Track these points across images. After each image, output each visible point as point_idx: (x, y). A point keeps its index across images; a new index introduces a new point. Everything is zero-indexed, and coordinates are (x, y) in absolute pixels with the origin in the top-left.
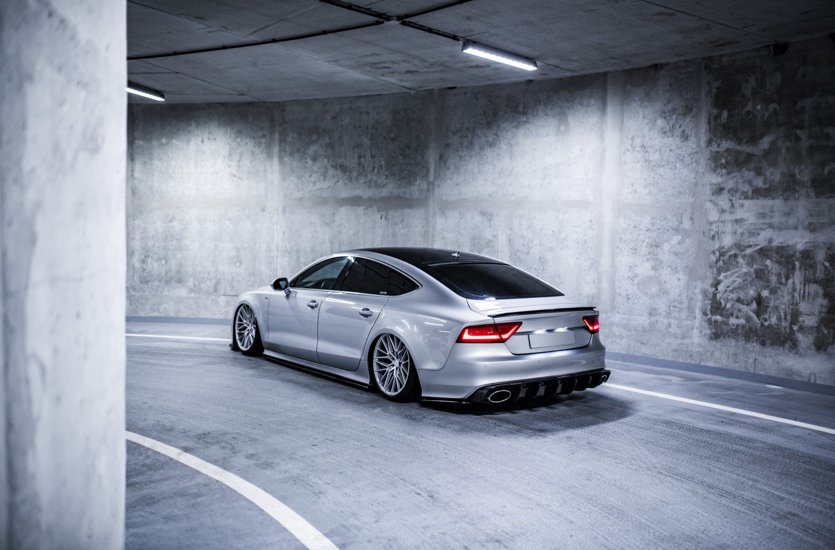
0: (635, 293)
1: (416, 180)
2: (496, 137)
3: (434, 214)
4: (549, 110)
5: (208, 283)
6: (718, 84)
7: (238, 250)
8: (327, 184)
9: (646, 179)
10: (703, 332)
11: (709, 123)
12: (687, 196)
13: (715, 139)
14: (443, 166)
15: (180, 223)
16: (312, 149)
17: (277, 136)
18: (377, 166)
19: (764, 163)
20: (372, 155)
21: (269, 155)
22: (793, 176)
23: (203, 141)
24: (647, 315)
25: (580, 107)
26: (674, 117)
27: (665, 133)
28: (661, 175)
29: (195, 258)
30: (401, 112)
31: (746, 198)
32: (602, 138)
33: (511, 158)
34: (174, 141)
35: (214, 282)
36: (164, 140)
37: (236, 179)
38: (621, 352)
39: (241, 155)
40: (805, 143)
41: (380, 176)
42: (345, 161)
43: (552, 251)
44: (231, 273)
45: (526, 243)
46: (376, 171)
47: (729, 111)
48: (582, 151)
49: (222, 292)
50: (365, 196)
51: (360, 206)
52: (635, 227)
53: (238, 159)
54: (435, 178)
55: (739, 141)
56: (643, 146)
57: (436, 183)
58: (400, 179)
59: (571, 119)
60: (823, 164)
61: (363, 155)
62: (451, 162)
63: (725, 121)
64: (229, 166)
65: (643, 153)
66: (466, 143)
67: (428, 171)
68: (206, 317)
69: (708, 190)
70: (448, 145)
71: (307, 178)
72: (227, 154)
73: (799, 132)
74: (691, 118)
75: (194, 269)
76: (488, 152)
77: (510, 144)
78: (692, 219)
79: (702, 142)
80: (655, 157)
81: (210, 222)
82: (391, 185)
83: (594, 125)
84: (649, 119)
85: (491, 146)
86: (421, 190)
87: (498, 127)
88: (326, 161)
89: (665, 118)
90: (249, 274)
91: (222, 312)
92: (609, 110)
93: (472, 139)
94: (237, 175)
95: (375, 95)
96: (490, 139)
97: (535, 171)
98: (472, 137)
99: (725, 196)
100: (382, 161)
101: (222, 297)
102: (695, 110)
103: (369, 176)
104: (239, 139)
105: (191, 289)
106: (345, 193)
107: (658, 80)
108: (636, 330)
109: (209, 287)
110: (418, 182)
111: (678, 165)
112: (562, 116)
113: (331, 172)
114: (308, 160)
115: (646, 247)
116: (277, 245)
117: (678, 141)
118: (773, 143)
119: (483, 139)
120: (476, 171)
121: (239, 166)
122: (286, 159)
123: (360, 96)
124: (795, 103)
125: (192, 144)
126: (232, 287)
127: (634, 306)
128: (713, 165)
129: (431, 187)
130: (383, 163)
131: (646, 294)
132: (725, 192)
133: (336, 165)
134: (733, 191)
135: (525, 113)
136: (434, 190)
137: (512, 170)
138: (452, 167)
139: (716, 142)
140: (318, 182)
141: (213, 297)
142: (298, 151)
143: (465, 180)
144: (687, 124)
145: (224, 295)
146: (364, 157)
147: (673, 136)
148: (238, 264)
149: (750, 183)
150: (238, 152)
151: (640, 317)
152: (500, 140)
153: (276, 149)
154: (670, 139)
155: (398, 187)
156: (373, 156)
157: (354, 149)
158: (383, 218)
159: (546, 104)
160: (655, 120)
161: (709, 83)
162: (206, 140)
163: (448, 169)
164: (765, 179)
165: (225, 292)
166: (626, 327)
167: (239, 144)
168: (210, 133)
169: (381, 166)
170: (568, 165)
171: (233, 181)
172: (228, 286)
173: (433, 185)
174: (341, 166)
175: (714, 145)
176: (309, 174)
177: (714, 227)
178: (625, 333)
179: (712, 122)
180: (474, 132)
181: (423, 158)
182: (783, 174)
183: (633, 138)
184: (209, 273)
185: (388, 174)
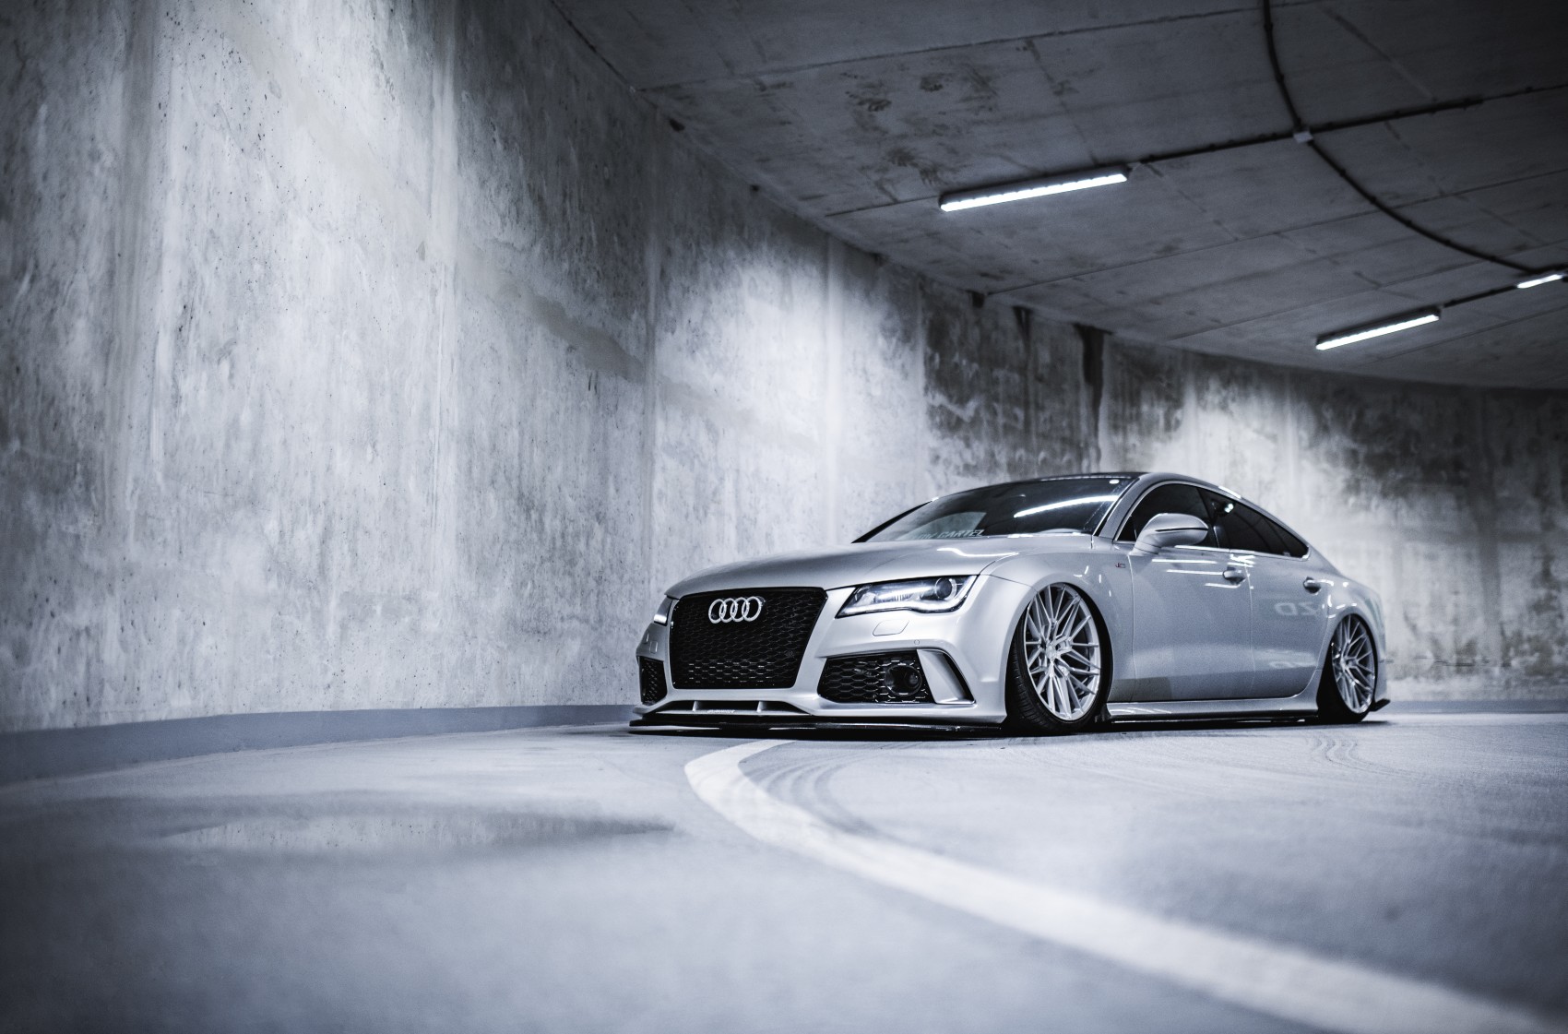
1: (633, 312)
2: (722, 271)
3: (654, 406)
4: (773, 258)
6: (930, 315)
8: (521, 238)
11: (925, 363)
13: (930, 389)
14: (664, 295)
18: (586, 237)
19: (971, 434)
20: (580, 201)
22: (993, 455)
25: (802, 271)
26: (894, 340)
27: (886, 359)
30: (618, 124)
31: (959, 474)
32: (824, 337)
33: (737, 326)
35: (321, 522)
37: (382, 78)
40: (1001, 420)
44: (355, 493)
46: (584, 251)
47: (941, 356)
48: (805, 349)
50: (569, 314)
51: (561, 336)
54: (656, 319)
55: (950, 397)
56: (865, 371)
57: (657, 333)
58: (614, 295)
59: (794, 287)
60: (1015, 448)
61: (568, 191)
62: (673, 292)
63: (938, 367)
65: (865, 381)
66: (689, 263)
67: (647, 299)
69: (926, 457)
73: (996, 405)
76: (714, 296)
77: (736, 298)
79: (920, 386)
80: (877, 392)
81: (328, 225)
82: (603, 304)
83: (816, 312)
84: (870, 332)
85: (716, 287)
87: (724, 253)
88: (521, 163)
89: (886, 338)
90: (387, 504)
93: (696, 258)
94: (385, 65)
97: (761, 364)
99: (940, 468)
102: (913, 341)
103: (576, 258)
106: (543, 286)
107: (878, 279)
110: (635, 316)
112: (785, 275)
113: (527, 205)
114: (496, 135)
116: (440, 400)
117: (898, 377)
118: (977, 411)
119: (709, 268)
121: (390, 33)
122: (464, 97)
124: (992, 370)
128: (930, 424)
129: (650, 341)
130: (594, 235)
132: (941, 461)
134: (948, 462)
135: (750, 246)
136: (654, 348)
137: (738, 348)
138: (674, 305)
139: (932, 392)
140: (507, 220)
141: (317, 601)
142: (483, 89)
144: (906, 354)
146: (570, 198)
147: (894, 367)
148: (369, 452)
149: (961, 455)
152: (726, 283)
153: (450, 45)
154: (891, 371)
155: (612, 315)
156: (581, 208)
157: (557, 163)
158: (592, 388)
159: (770, 245)
160: (876, 337)
161: (923, 310)
163: (670, 306)
164: (973, 454)
169: (591, 241)
173: (654, 333)
175: (930, 396)
179: (927, 363)
180: (698, 243)
181: (642, 260)
182: (986, 452)
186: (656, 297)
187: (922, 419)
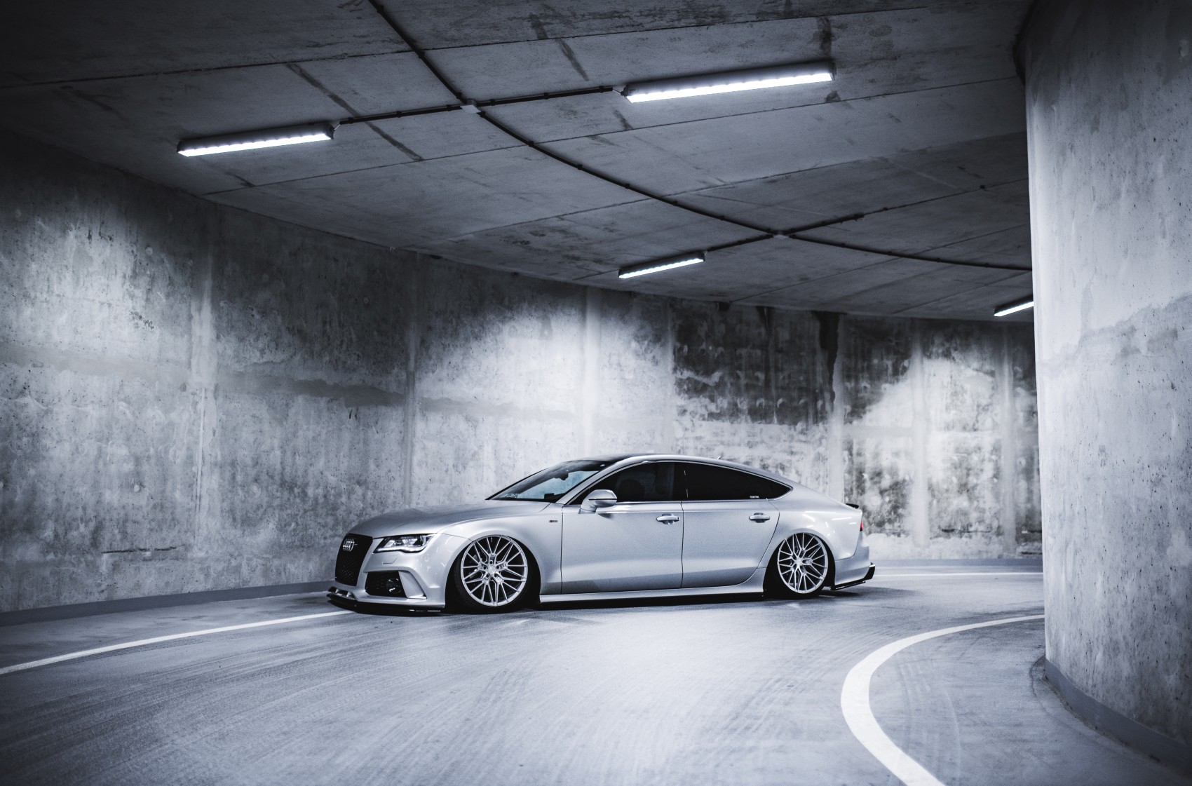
1: (394, 369)
2: (482, 329)
3: (414, 415)
4: (533, 311)
5: (82, 528)
6: (679, 322)
7: (137, 460)
8: (280, 356)
11: (674, 353)
13: (679, 368)
14: (424, 353)
15: (38, 400)
16: (262, 296)
17: (210, 260)
18: (346, 339)
19: (716, 393)
20: (340, 322)
21: (199, 291)
22: (736, 405)
23: (90, 237)
25: (561, 314)
26: (646, 342)
27: (638, 355)
28: (635, 394)
29: (61, 476)
30: (378, 271)
31: (704, 419)
32: (582, 349)
33: (497, 357)
35: (92, 525)
37: (141, 323)
39: (153, 279)
40: (743, 381)
41: (349, 355)
42: (304, 325)
44: (124, 507)
45: (511, 456)
46: (344, 347)
47: (689, 347)
48: (564, 360)
49: (105, 546)
50: (330, 382)
51: (322, 396)
52: (613, 441)
53: (148, 287)
54: (416, 368)
55: (697, 372)
56: (619, 365)
57: (417, 375)
58: (374, 363)
59: (554, 324)
60: (756, 398)
61: (328, 320)
62: (433, 350)
63: (686, 354)
64: (132, 297)
65: (619, 371)
66: (450, 330)
67: (408, 359)
68: (73, 601)
69: (675, 412)
70: (430, 328)
71: (252, 341)
72: (129, 273)
73: (739, 372)
74: (660, 346)
75: (57, 500)
76: (474, 344)
77: (496, 341)
78: (662, 436)
79: (669, 368)
80: (630, 376)
81: (93, 402)
82: (364, 371)
83: (575, 335)
84: (624, 340)
85: (476, 339)
86: (399, 382)
87: (484, 317)
88: (279, 319)
89: (638, 342)
90: (155, 507)
91: (103, 587)
92: (589, 324)
93: (457, 326)
94: (143, 316)
95: (345, 237)
96: (476, 331)
97: (521, 375)
98: (457, 323)
99: (687, 417)
100: (353, 333)
101: (105, 556)
102: (663, 340)
103: (336, 352)
104: (150, 251)
105: (48, 544)
106: (302, 374)
107: (632, 306)
109: (83, 537)
110: (396, 370)
111: (650, 386)
112: (545, 319)
113: (287, 338)
114: (254, 312)
116: (203, 451)
117: (649, 364)
118: (721, 378)
119: (469, 329)
120: (461, 365)
121: (147, 300)
122: (222, 304)
123: (328, 233)
124: (736, 350)
125: (71, 235)
126: (124, 534)
128: (678, 390)
129: (411, 381)
130: (354, 336)
132: (688, 413)
133: (293, 328)
134: (693, 413)
135: (510, 308)
136: (414, 384)
137: (498, 370)
138: (434, 357)
139: (680, 370)
140: (267, 351)
141: (90, 558)
142: (241, 294)
143: (448, 375)
144: (657, 351)
145: (108, 552)
146: (330, 323)
147: (645, 359)
148: (137, 488)
149: (706, 407)
150: (148, 273)
152: (486, 334)
153: (208, 284)
154: (643, 362)
155: (372, 374)
156: (341, 325)
157: (317, 308)
158: (353, 417)
159: (530, 304)
160: (630, 342)
161: (673, 320)
162: (95, 237)
163: (430, 358)
164: (717, 406)
165: (111, 545)
167: (150, 259)
168: (103, 223)
169: (351, 341)
170: (551, 373)
171: (137, 326)
172: (116, 532)
173: (414, 376)
174: (300, 331)
175: (679, 373)
176: (255, 336)
177: (680, 443)
180: (459, 317)
181: (401, 339)
182: (729, 403)
183: (610, 355)
184: (84, 509)
185: (361, 355)
186: (416, 355)
187: (671, 387)
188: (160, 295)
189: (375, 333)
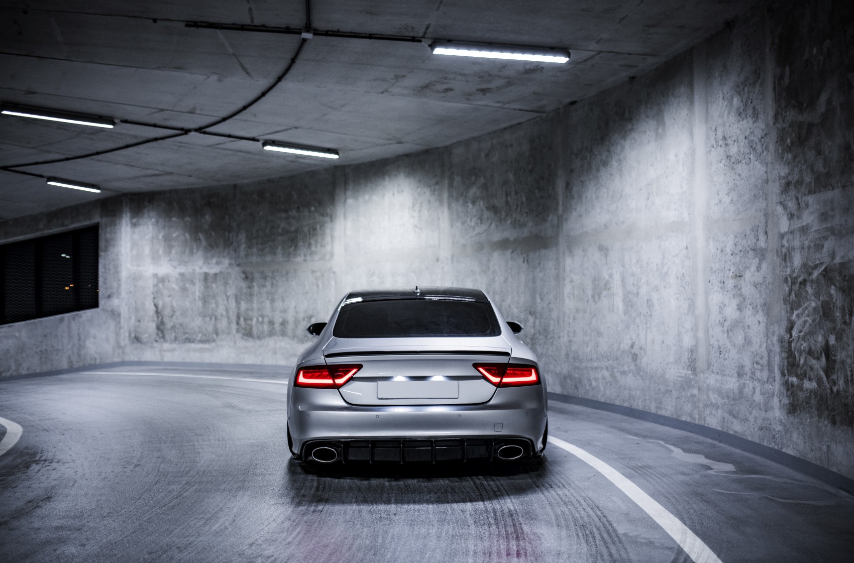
0: (725, 344)
1: (549, 216)
2: (608, 153)
3: (564, 253)
4: (649, 110)
9: (728, 183)
10: (782, 402)
11: (774, 88)
12: (761, 200)
14: (569, 195)
16: (472, 192)
17: (446, 181)
18: (519, 203)
20: (515, 191)
21: (441, 202)
22: (848, 147)
24: (736, 375)
25: (673, 99)
31: (810, 192)
33: (621, 178)
34: (375, 198)
36: (367, 197)
37: (417, 230)
38: (717, 428)
39: (421, 204)
41: (522, 214)
42: (496, 201)
43: (657, 291)
46: (519, 209)
47: (790, 67)
48: (676, 155)
50: (511, 238)
51: (508, 250)
52: (722, 251)
53: (419, 209)
54: (563, 211)
55: (800, 108)
56: (724, 138)
57: (564, 217)
58: (537, 216)
59: (667, 117)
61: (509, 193)
62: (575, 190)
64: (413, 217)
65: (724, 148)
67: (558, 203)
71: (469, 223)
72: (411, 205)
74: (760, 86)
76: (603, 173)
77: (620, 160)
78: (766, 233)
79: (769, 118)
80: (734, 150)
81: (400, 275)
83: (685, 120)
84: (728, 99)
85: (604, 165)
86: (553, 226)
87: (610, 141)
88: (482, 202)
92: (697, 98)
95: (516, 124)
96: (604, 157)
97: (641, 189)
98: (590, 156)
99: (792, 192)
100: (523, 197)
102: (762, 75)
103: (514, 215)
104: (419, 189)
106: (497, 237)
108: (728, 397)
110: (550, 218)
112: (659, 115)
113: (486, 214)
115: (732, 277)
118: (829, 102)
120: (594, 197)
122: (453, 205)
124: (845, 32)
125: (386, 197)
127: (725, 362)
128: (780, 150)
129: (560, 222)
130: (524, 199)
131: (734, 346)
132: (792, 187)
133: (489, 206)
134: (798, 185)
135: (630, 120)
136: (562, 225)
137: (622, 191)
138: (576, 196)
140: (476, 227)
142: (462, 195)
143: (586, 210)
149: (812, 168)
150: (419, 202)
151: (730, 379)
152: (612, 158)
153: (445, 196)
155: (536, 225)
156: (516, 193)
157: (502, 187)
158: (525, 261)
159: (646, 104)
162: (396, 193)
163: (573, 198)
164: (825, 160)
166: (719, 392)
167: (419, 194)
168: (399, 185)
169: (522, 203)
171: (416, 232)
173: (562, 219)
174: (493, 207)
176: (470, 219)
177: (785, 242)
178: (720, 401)
179: (777, 86)
180: (591, 151)
181: (553, 188)
182: (840, 148)
185: (528, 211)
186: (563, 200)
188: (425, 212)
189: (537, 191)
